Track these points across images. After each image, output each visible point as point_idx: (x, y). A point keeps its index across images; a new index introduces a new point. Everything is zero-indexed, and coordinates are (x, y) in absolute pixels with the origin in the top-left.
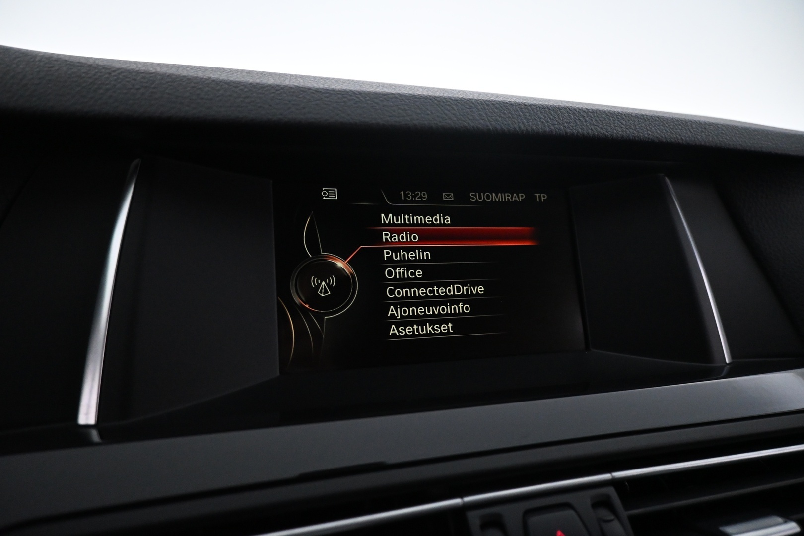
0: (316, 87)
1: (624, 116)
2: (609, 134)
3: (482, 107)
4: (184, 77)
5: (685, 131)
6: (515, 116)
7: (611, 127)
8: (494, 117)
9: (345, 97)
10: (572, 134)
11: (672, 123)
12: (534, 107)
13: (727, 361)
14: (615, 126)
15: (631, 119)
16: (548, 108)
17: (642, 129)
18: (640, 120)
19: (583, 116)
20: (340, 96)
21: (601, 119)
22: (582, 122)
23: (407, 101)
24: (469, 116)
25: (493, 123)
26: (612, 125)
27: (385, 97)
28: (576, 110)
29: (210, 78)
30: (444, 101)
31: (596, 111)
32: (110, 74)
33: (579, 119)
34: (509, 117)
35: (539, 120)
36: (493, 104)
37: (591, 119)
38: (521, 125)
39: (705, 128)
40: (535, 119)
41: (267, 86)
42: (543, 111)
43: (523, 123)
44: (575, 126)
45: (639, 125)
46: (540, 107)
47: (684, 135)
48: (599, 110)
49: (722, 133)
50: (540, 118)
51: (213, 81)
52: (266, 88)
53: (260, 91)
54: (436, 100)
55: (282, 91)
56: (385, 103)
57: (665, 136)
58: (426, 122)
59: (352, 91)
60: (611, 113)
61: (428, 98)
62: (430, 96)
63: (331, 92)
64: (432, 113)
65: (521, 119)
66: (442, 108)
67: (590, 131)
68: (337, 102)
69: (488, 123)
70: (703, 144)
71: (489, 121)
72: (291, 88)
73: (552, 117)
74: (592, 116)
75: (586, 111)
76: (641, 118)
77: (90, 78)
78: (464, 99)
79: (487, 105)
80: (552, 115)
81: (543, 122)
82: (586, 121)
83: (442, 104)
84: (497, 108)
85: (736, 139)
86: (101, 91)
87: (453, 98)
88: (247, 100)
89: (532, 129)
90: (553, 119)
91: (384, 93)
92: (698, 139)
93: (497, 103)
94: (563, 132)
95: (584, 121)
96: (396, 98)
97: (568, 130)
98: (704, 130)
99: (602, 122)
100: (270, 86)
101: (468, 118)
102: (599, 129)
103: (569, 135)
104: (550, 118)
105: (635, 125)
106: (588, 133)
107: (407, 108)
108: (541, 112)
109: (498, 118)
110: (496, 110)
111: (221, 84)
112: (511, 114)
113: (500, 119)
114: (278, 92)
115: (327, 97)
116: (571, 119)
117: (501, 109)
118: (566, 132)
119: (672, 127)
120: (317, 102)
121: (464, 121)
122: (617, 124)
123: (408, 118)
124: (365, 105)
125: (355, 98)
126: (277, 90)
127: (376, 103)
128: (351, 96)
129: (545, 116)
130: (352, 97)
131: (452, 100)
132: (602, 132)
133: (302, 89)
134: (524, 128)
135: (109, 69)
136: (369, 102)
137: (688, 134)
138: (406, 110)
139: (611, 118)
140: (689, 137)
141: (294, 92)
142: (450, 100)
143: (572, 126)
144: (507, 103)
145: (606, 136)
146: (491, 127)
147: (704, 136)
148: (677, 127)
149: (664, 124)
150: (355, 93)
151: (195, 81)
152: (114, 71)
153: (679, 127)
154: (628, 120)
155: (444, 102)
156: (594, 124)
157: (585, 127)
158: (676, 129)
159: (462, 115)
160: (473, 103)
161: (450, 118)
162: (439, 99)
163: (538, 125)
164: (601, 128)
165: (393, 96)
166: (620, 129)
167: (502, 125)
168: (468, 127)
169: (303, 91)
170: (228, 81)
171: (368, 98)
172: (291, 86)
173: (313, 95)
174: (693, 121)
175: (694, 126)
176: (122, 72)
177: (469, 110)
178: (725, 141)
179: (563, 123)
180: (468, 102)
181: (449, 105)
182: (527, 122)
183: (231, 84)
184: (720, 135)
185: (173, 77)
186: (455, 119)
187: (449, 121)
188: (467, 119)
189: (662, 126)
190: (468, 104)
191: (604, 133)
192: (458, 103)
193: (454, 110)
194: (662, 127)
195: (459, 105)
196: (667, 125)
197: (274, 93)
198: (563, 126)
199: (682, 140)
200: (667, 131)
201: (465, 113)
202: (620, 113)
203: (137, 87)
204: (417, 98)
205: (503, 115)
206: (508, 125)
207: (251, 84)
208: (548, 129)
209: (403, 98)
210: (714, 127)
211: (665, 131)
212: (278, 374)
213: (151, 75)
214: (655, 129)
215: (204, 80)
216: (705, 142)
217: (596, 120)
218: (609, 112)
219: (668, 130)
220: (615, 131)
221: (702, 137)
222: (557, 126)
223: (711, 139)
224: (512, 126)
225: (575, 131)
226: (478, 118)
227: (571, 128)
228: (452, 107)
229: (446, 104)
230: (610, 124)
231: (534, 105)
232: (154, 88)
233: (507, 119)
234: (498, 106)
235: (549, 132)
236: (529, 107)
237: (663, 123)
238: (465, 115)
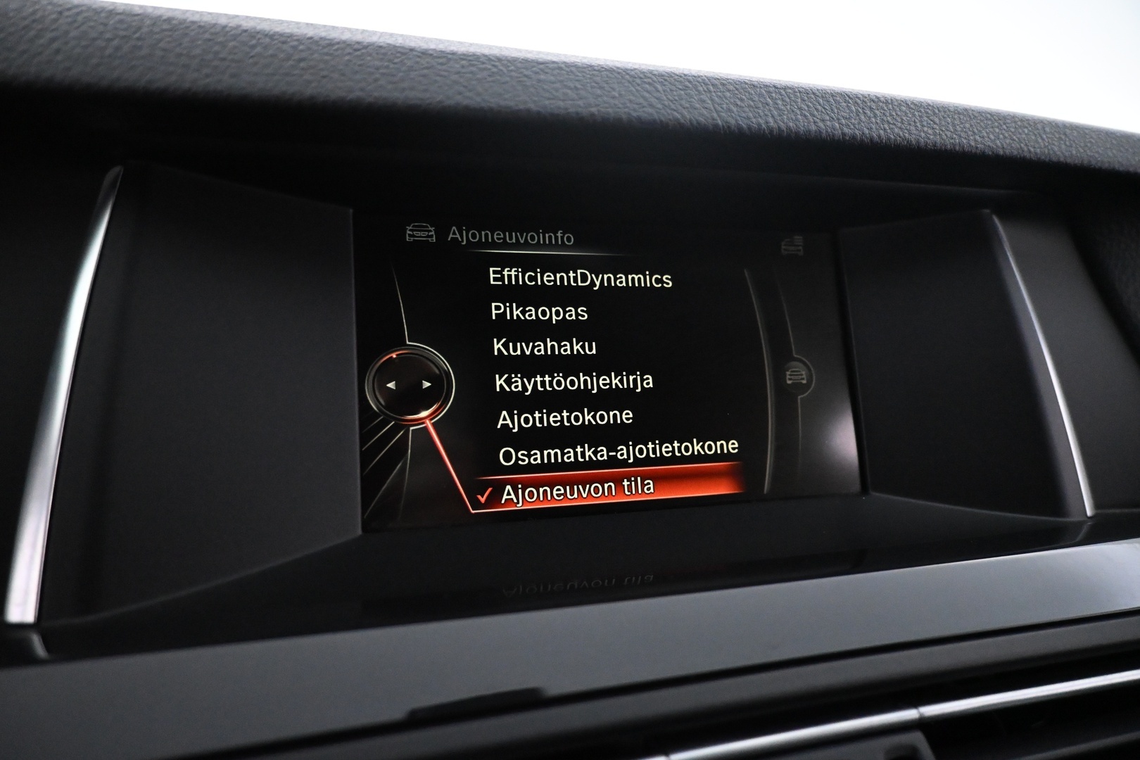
0: (423, 48)
1: (937, 111)
2: (913, 139)
3: (705, 89)
4: (193, 22)
5: (1033, 137)
6: (760, 105)
7: (916, 126)
8: (724, 106)
9: (473, 65)
10: (854, 137)
11: (1013, 125)
12: (790, 91)
13: (1089, 513)
14: (923, 126)
15: (948, 116)
16: (814, 94)
17: (966, 132)
18: (962, 117)
19: (871, 109)
20: (464, 62)
21: (899, 113)
22: (870, 117)
23: (579, 74)
24: (683, 102)
25: (723, 114)
26: (918, 124)
27: (541, 66)
28: (859, 98)
29: (240, 26)
30: (642, 76)
31: (892, 100)
32: (60, 13)
33: (865, 113)
34: (749, 106)
35: (798, 112)
36: (723, 85)
37: (884, 114)
38: (771, 120)
39: (1065, 134)
40: (793, 111)
41: (338, 43)
42: (806, 98)
43: (773, 116)
44: (859, 124)
45: (962, 126)
46: (800, 92)
47: (1032, 144)
48: (897, 100)
49: (1090, 142)
50: (800, 109)
51: (246, 31)
52: (336, 47)
53: (326, 50)
54: (628, 74)
55: (363, 51)
56: (542, 77)
57: (1002, 145)
58: (610, 110)
59: (485, 56)
60: (915, 105)
61: (614, 70)
62: (618, 68)
63: (450, 56)
64: (620, 95)
65: (770, 110)
66: (639, 88)
67: (882, 132)
68: (458, 73)
69: (715, 115)
70: (1062, 159)
71: (717, 111)
72: (381, 47)
73: (820, 108)
74: (885, 108)
75: (876, 100)
76: (963, 114)
77: (25, 18)
78: (674, 74)
79: (712, 85)
80: (820, 105)
81: (805, 116)
82: (875, 116)
83: (638, 81)
84: (729, 91)
85: (1113, 153)
86: (42, 41)
87: (656, 73)
88: (302, 65)
89: (789, 128)
90: (822, 112)
91: (540, 60)
92: (1055, 152)
93: (729, 83)
94: (838, 133)
95: (872, 115)
96: (560, 68)
97: (846, 130)
98: (1063, 137)
99: (902, 119)
100: (344, 42)
101: (681, 105)
102: (896, 130)
103: (847, 138)
104: (817, 110)
105: (954, 125)
106: (879, 136)
107: (579, 86)
108: (803, 100)
109: (732, 107)
110: (728, 94)
111: (259, 36)
112: (753, 101)
113: (735, 109)
114: (358, 53)
115: (442, 64)
116: (852, 111)
117: (736, 92)
118: (844, 134)
119: (1013, 130)
120: (425, 71)
121: (675, 110)
122: (925, 123)
123: (581, 103)
124: (508, 79)
125: (489, 67)
126: (356, 50)
127: (526, 76)
128: (483, 63)
129: (808, 106)
130: (484, 66)
131: (655, 75)
132: (901, 135)
133: (399, 50)
134: (775, 126)
135: (61, 6)
136: (513, 74)
137: (1038, 143)
138: (576, 88)
139: (916, 113)
140: (1041, 148)
141: (385, 54)
142: (650, 75)
143: (854, 125)
144: (746, 83)
145: (908, 142)
146: (720, 123)
147: (1063, 146)
148: (1020, 131)
149: (1001, 126)
150: (490, 60)
151: (213, 30)
152: (69, 9)
153: (1024, 132)
154: (944, 118)
155: (641, 78)
156: (888, 121)
157: (874, 127)
158: (1020, 134)
159: (672, 101)
160: (690, 82)
161: (651, 106)
162: (633, 73)
163: (797, 120)
164: (900, 128)
165: (556, 65)
166: (930, 131)
167: (738, 118)
168: (682, 121)
169: (403, 54)
170: (271, 33)
171: (512, 68)
172: (381, 44)
173: (418, 59)
174: (1046, 122)
175: (1047, 129)
176: (81, 12)
177: (682, 92)
178: (1097, 156)
179: (838, 119)
180: (681, 79)
181: (649, 84)
182: (780, 115)
183: (275, 37)
184: (1089, 145)
185: (174, 22)
186: (659, 106)
187: (650, 110)
188: (680, 108)
189: (998, 127)
190: (681, 82)
191: (904, 136)
192: (666, 80)
193: (658, 91)
194: (997, 130)
195: (666, 83)
196: (1004, 127)
197: (349, 54)
198: (839, 124)
199: (1030, 152)
200: (1005, 137)
201: (676, 98)
202: (930, 105)
203: (108, 36)
204: (595, 70)
205: (739, 103)
206: (749, 118)
207: (311, 38)
208: (813, 128)
209: (573, 69)
210: (1078, 132)
211: (1001, 136)
212: (359, 532)
213: (136, 18)
214: (987, 133)
215: (228, 29)
216: (1065, 157)
217: (891, 115)
218: (913, 103)
219: (1007, 135)
220: (923, 135)
221: (1060, 147)
222: (828, 123)
223: (1074, 152)
224: (754, 120)
225: (857, 132)
226: (698, 106)
227: (852, 127)
228: (654, 87)
229: (645, 82)
230: (915, 122)
231: (790, 88)
232: (138, 39)
233: (747, 109)
234: (731, 88)
235: (816, 132)
236: (782, 91)
237: (999, 123)
238: (676, 100)
